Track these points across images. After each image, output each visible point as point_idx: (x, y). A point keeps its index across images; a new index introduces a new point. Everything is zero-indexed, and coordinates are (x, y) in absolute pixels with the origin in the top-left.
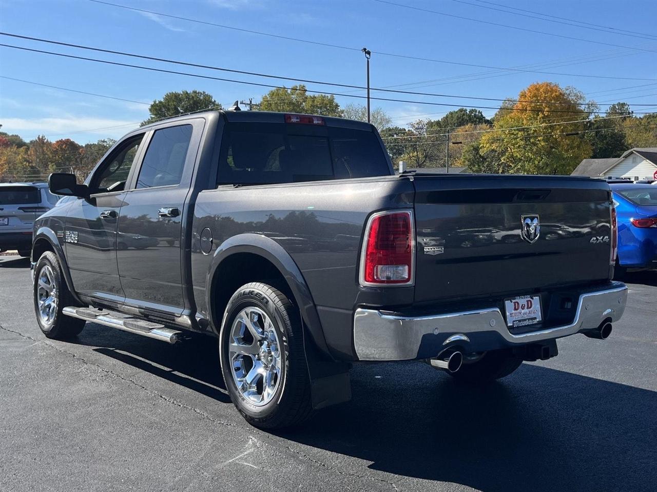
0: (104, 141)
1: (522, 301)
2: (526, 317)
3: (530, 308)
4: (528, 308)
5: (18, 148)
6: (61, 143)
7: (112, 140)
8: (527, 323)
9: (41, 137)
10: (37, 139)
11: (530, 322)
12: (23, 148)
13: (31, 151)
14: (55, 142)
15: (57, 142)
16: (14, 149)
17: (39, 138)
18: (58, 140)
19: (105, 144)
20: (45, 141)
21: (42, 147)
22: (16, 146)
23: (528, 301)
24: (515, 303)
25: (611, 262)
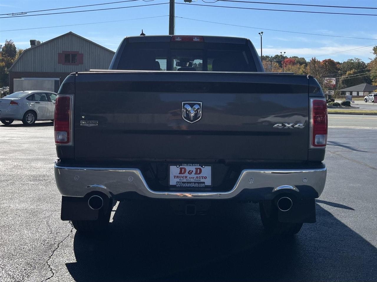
0: (352, 60)
1: (190, 168)
2: (193, 180)
3: (199, 174)
4: (196, 174)
5: (300, 65)
6: (325, 61)
7: (357, 59)
9: (313, 59)
10: (311, 60)
11: (196, 185)
12: (303, 65)
13: (308, 67)
14: (322, 61)
15: (324, 61)
16: (298, 66)
17: (312, 59)
18: (324, 60)
19: (352, 61)
20: (316, 60)
21: (314, 65)
22: (299, 64)
23: (197, 169)
24: (181, 169)
25: (312, 147)
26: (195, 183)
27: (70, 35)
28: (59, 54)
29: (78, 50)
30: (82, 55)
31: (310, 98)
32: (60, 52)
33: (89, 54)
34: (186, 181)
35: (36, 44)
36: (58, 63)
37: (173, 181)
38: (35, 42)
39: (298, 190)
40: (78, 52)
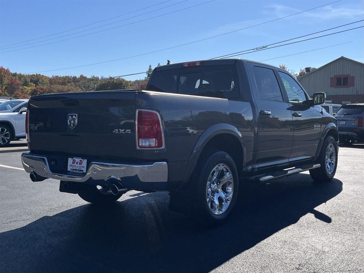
1: (78, 160)
2: (78, 168)
3: (81, 164)
4: (80, 164)
8: (77, 172)
11: (79, 172)
23: (80, 161)
24: (73, 160)
25: (138, 148)
26: (78, 170)
27: (342, 59)
28: (331, 78)
29: (349, 74)
30: (353, 78)
31: (136, 109)
32: (332, 77)
33: (361, 77)
34: (75, 169)
35: (311, 70)
36: (331, 87)
37: (69, 168)
38: (310, 69)
39: (121, 180)
40: (350, 75)
